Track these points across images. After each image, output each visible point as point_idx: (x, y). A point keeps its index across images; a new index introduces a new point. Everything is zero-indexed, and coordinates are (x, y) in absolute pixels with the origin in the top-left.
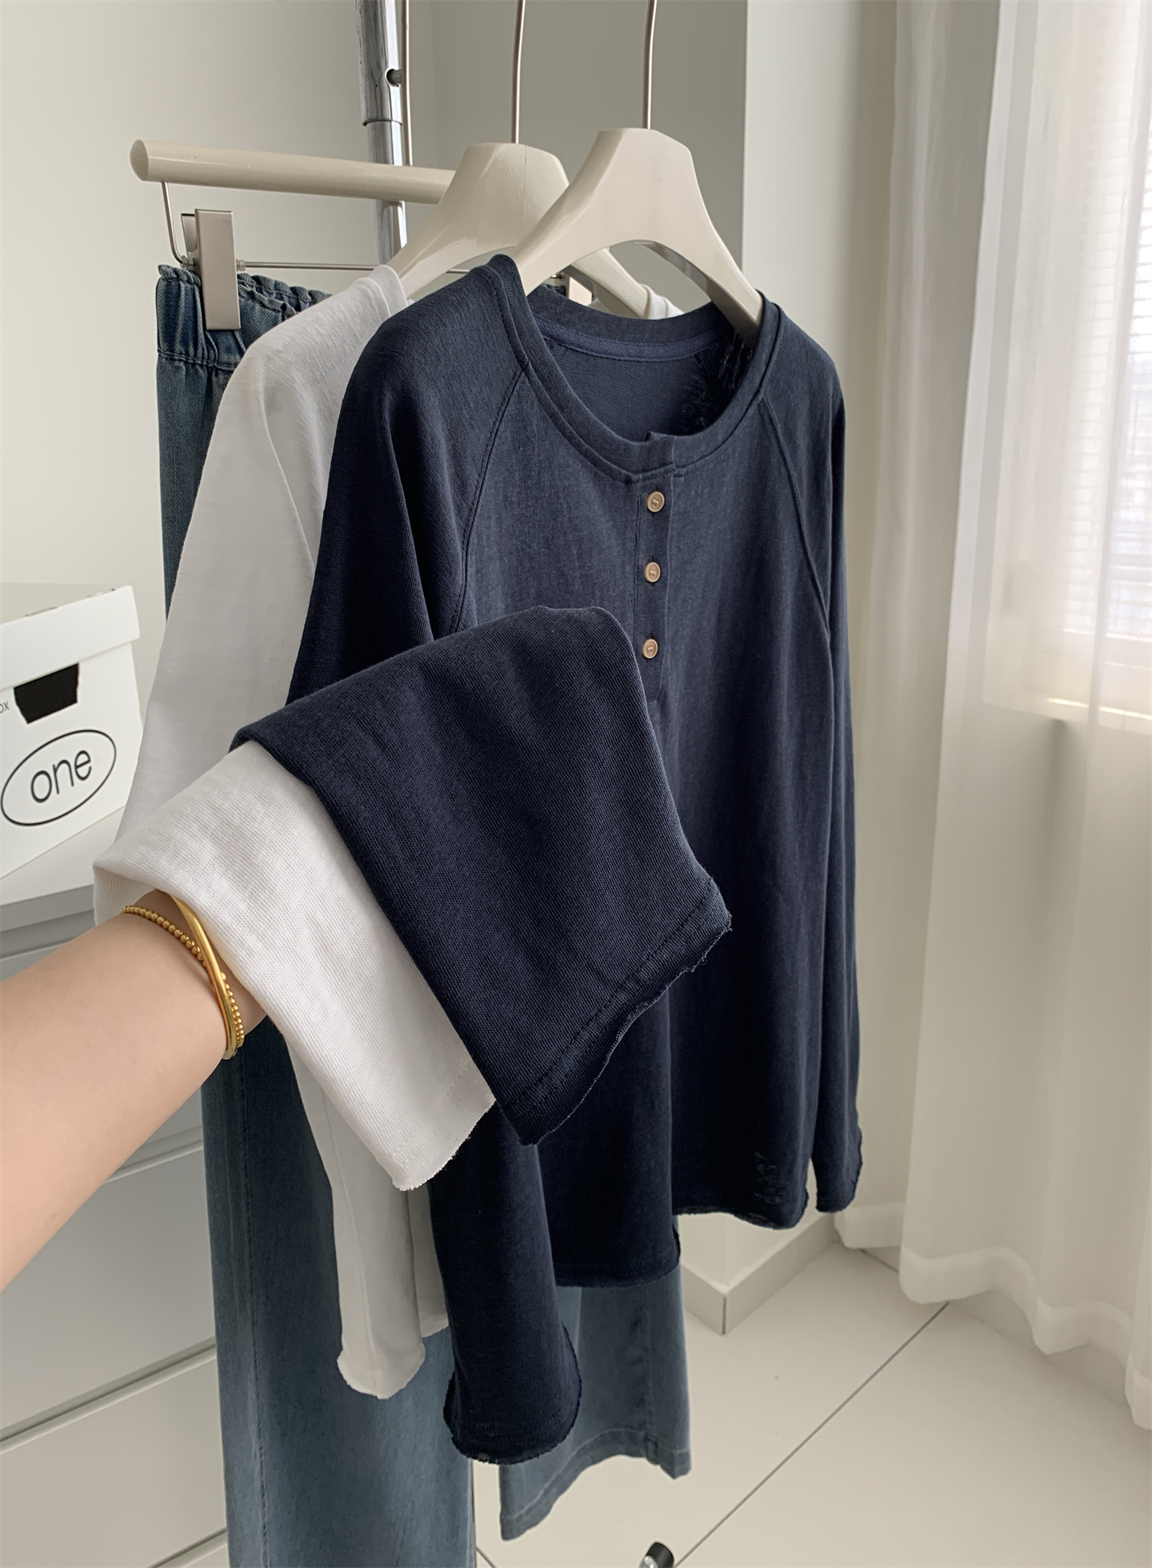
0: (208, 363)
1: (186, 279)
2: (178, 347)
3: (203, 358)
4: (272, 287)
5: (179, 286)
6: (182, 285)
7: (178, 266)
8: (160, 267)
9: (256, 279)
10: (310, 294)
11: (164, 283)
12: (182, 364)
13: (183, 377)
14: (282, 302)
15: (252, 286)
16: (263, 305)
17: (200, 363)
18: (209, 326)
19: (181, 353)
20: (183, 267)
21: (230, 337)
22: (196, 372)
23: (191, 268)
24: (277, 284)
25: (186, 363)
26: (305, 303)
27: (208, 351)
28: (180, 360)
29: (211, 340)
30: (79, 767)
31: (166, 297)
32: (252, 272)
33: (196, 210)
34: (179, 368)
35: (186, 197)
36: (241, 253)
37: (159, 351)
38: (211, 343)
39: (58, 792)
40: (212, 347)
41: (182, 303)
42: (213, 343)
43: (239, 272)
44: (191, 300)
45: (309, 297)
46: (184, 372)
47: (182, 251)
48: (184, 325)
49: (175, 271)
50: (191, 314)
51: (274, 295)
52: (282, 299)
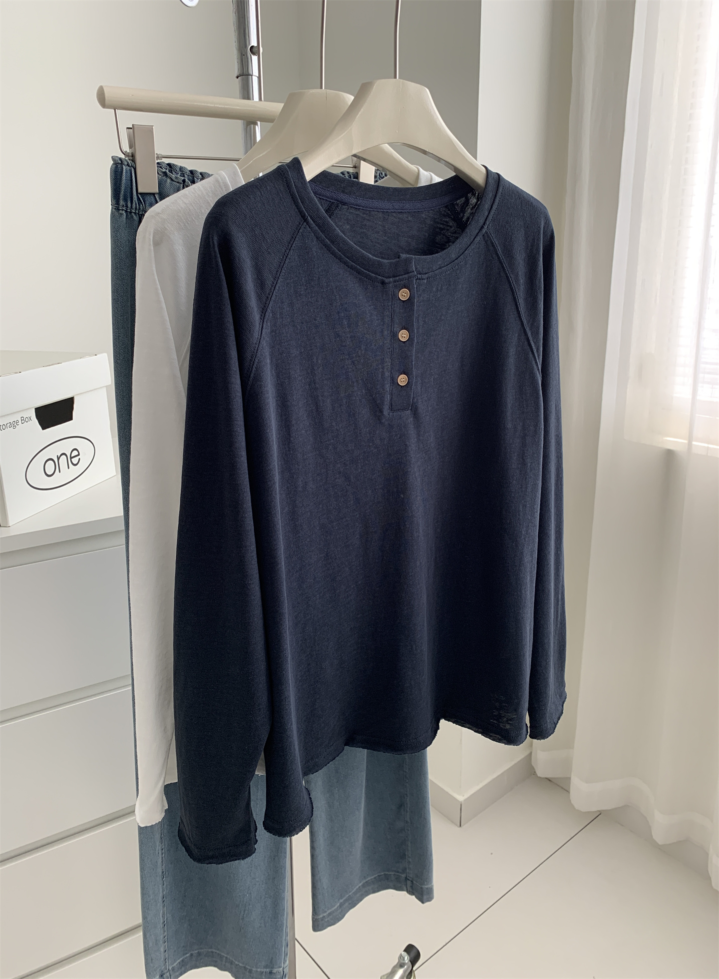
0: (139, 212)
1: (126, 163)
2: (122, 202)
3: (136, 209)
4: (178, 170)
5: (123, 167)
6: (124, 167)
7: (123, 156)
8: (112, 157)
9: (169, 165)
10: (201, 174)
11: (115, 166)
12: (124, 212)
13: (124, 219)
14: (183, 178)
15: (167, 169)
16: (172, 180)
17: (134, 211)
18: (140, 191)
19: (123, 206)
20: (126, 157)
21: (152, 197)
22: (132, 217)
23: (131, 158)
24: (181, 168)
25: (126, 211)
26: (198, 179)
27: (139, 205)
28: (123, 210)
29: (141, 199)
30: (73, 457)
31: (115, 174)
32: (167, 161)
33: (133, 125)
34: (122, 214)
35: (128, 118)
36: (159, 150)
37: (112, 205)
38: (141, 201)
39: (60, 472)
40: (142, 203)
41: (124, 178)
42: (142, 201)
43: (159, 161)
44: (129, 174)
45: (201, 176)
46: (125, 217)
47: (126, 148)
48: (125, 190)
49: (120, 159)
50: (129, 184)
51: (179, 174)
52: (184, 176)
